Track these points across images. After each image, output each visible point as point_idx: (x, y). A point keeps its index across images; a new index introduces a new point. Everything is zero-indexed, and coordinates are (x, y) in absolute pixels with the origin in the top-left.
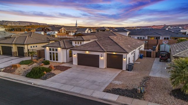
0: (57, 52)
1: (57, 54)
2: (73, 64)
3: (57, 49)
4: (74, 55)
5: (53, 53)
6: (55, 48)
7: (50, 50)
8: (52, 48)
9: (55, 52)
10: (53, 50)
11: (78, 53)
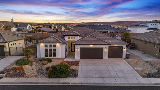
0: (54, 48)
1: (55, 50)
2: (75, 58)
3: (55, 45)
4: (77, 49)
5: (50, 50)
6: (52, 44)
7: (46, 46)
8: (48, 44)
9: (52, 48)
10: (50, 46)
11: (80, 48)
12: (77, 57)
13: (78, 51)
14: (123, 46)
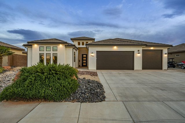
0: (55, 52)
4: (92, 53)
6: (52, 46)
8: (45, 46)
9: (52, 52)
11: (97, 51)
12: (92, 66)
13: (93, 56)
14: (162, 50)
